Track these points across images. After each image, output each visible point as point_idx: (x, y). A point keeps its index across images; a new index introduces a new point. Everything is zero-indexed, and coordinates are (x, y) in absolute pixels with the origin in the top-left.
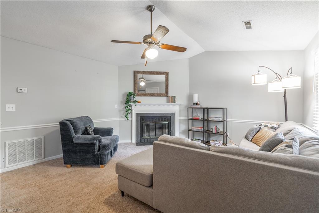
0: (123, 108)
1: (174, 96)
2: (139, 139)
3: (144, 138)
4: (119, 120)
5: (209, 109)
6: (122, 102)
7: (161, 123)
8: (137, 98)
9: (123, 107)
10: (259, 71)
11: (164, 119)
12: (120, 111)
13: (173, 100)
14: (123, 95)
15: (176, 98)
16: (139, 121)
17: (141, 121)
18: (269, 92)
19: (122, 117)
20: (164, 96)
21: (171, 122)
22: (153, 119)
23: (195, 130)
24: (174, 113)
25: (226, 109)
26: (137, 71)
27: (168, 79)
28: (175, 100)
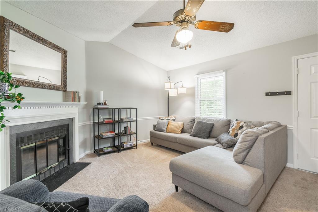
5: (120, 109)
7: (57, 138)
11: (60, 130)
13: (75, 97)
15: (80, 95)
16: (15, 146)
17: (17, 144)
20: (59, 90)
21: (68, 134)
22: (43, 133)
23: (107, 136)
24: (73, 118)
25: (137, 109)
26: (10, 21)
27: (66, 63)
28: (78, 98)
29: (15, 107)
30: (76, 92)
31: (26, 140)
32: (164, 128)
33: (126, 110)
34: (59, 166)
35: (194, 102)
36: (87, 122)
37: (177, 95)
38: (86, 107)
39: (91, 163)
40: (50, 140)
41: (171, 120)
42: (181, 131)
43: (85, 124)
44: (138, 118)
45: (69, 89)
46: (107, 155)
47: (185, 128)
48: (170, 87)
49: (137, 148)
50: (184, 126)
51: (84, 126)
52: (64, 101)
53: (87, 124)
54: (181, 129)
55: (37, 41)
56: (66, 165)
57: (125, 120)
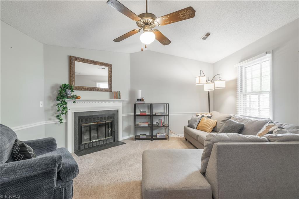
0: (52, 107)
1: (119, 91)
2: (78, 146)
3: (83, 144)
4: (45, 124)
5: (152, 104)
6: (50, 98)
7: (105, 122)
8: (76, 93)
9: (52, 104)
10: (201, 74)
11: (107, 117)
12: (46, 111)
13: (117, 96)
14: (53, 88)
15: (121, 94)
16: (78, 123)
17: (79, 122)
18: (205, 90)
19: (50, 119)
20: (107, 91)
21: (114, 120)
22: (95, 118)
23: (142, 126)
24: (117, 110)
25: (168, 104)
26: (74, 57)
27: (112, 73)
28: (119, 96)
29: (74, 102)
30: (118, 92)
31: (84, 121)
32: (194, 125)
33: (163, 105)
34: (107, 141)
35: (236, 97)
36: (131, 114)
37: (214, 90)
38: (130, 102)
39: (126, 143)
40: (100, 123)
41: (206, 117)
42: (212, 130)
43: (130, 115)
44: (169, 113)
45: (113, 90)
46: (141, 141)
47: (218, 127)
48: (200, 82)
49: (169, 140)
50: (217, 125)
51: (128, 117)
52: (110, 98)
53: (131, 115)
54: (212, 127)
55: (90, 64)
56: (112, 141)
57: (157, 114)
